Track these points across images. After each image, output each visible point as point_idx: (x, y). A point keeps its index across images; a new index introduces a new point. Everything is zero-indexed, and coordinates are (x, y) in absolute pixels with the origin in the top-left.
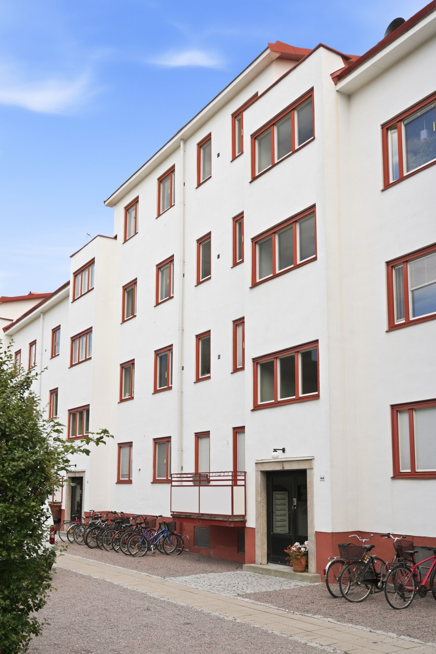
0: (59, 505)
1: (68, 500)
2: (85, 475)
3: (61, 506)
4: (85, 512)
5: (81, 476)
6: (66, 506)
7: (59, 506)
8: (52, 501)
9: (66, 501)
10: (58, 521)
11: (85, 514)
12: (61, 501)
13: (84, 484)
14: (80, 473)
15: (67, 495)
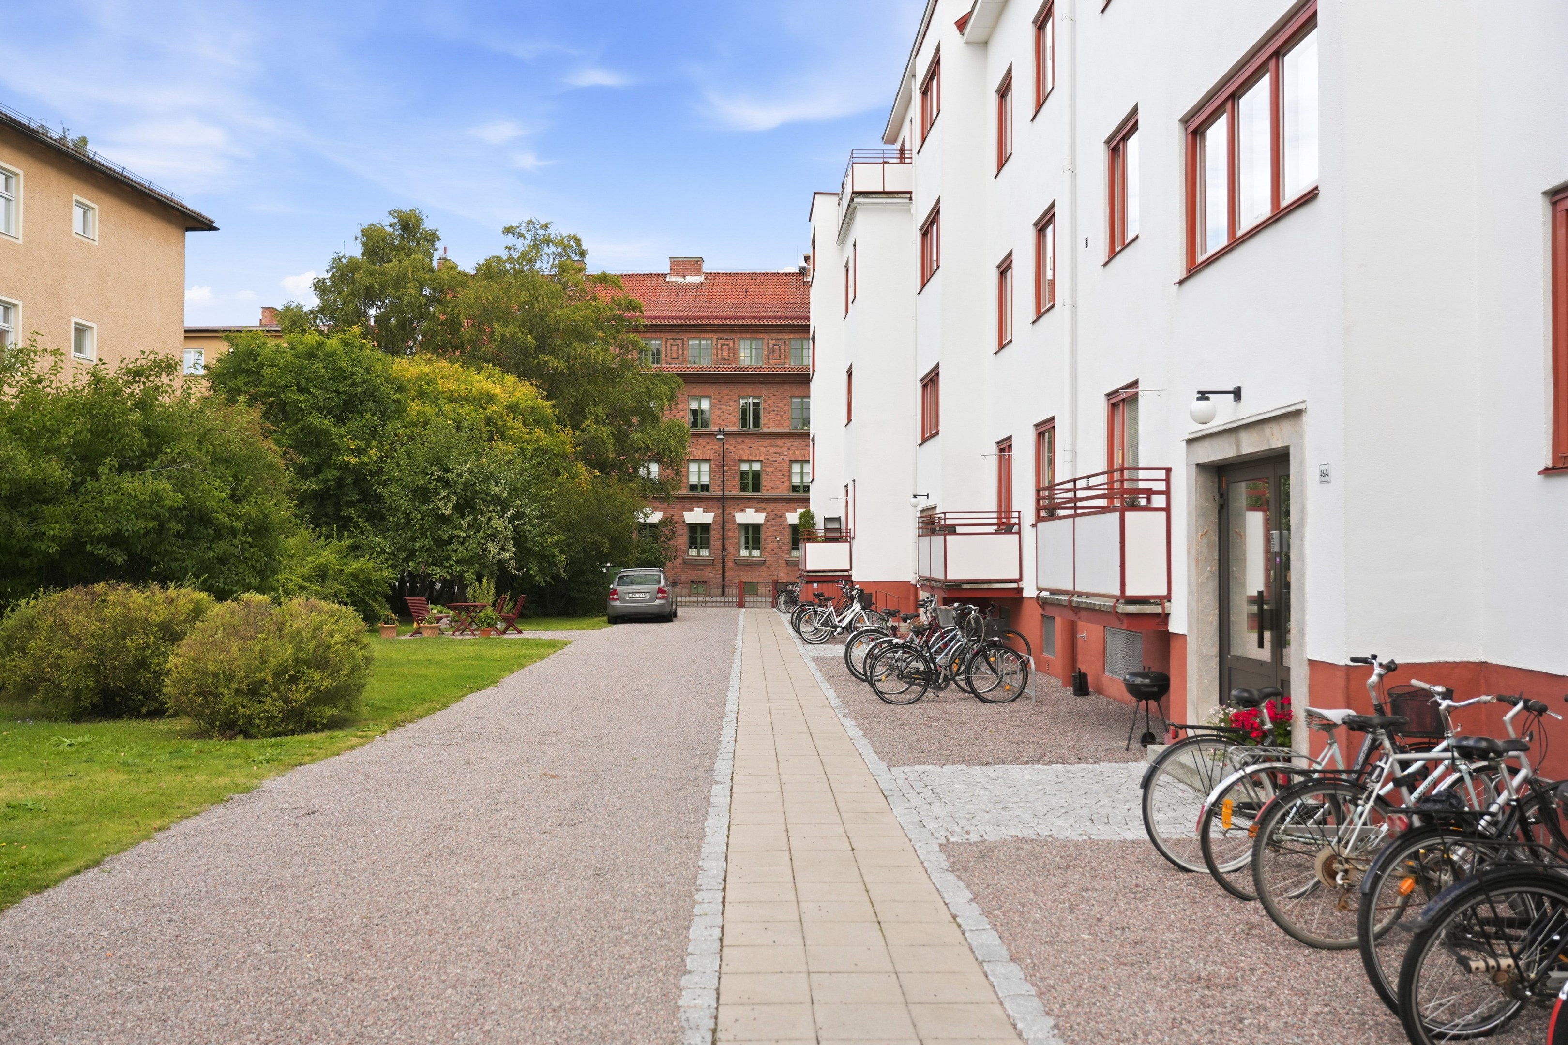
0: (1158, 610)
1: (1200, 585)
2: (1302, 437)
3: (1168, 615)
4: (1312, 663)
5: (1277, 443)
6: (1195, 617)
7: (1158, 615)
8: (1117, 592)
9: (1190, 592)
10: (1156, 689)
11: (1311, 670)
12: (1164, 592)
13: (1302, 492)
14: (1268, 430)
15: (1198, 561)
